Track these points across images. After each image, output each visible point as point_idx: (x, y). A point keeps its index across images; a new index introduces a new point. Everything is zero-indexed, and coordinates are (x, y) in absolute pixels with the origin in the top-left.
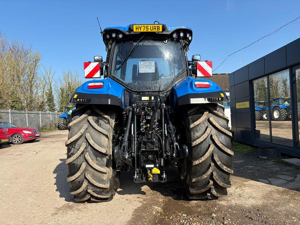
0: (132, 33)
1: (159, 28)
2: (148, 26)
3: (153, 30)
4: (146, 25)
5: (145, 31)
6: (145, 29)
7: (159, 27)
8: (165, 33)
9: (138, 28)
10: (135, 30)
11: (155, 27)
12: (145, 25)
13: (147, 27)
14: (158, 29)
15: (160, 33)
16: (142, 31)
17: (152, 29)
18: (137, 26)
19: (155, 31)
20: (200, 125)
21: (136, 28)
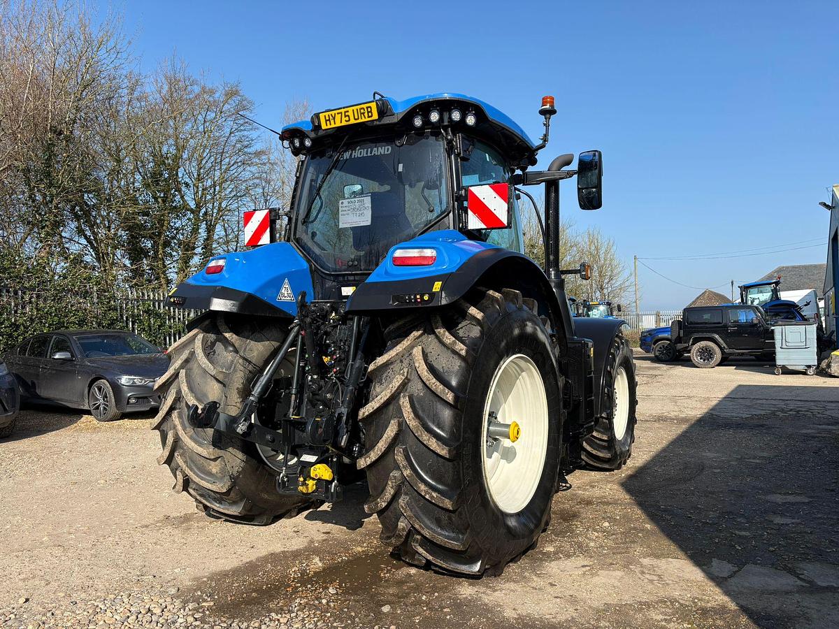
0: (320, 133)
1: (371, 112)
2: (348, 111)
3: (358, 119)
4: (344, 108)
5: (344, 123)
6: (344, 119)
7: (370, 107)
8: (386, 120)
9: (329, 120)
10: (324, 127)
11: (362, 111)
12: (341, 108)
13: (347, 114)
14: (370, 114)
15: (375, 123)
16: (338, 124)
17: (356, 117)
18: (327, 114)
19: (364, 120)
20: (392, 367)
21: (326, 121)
